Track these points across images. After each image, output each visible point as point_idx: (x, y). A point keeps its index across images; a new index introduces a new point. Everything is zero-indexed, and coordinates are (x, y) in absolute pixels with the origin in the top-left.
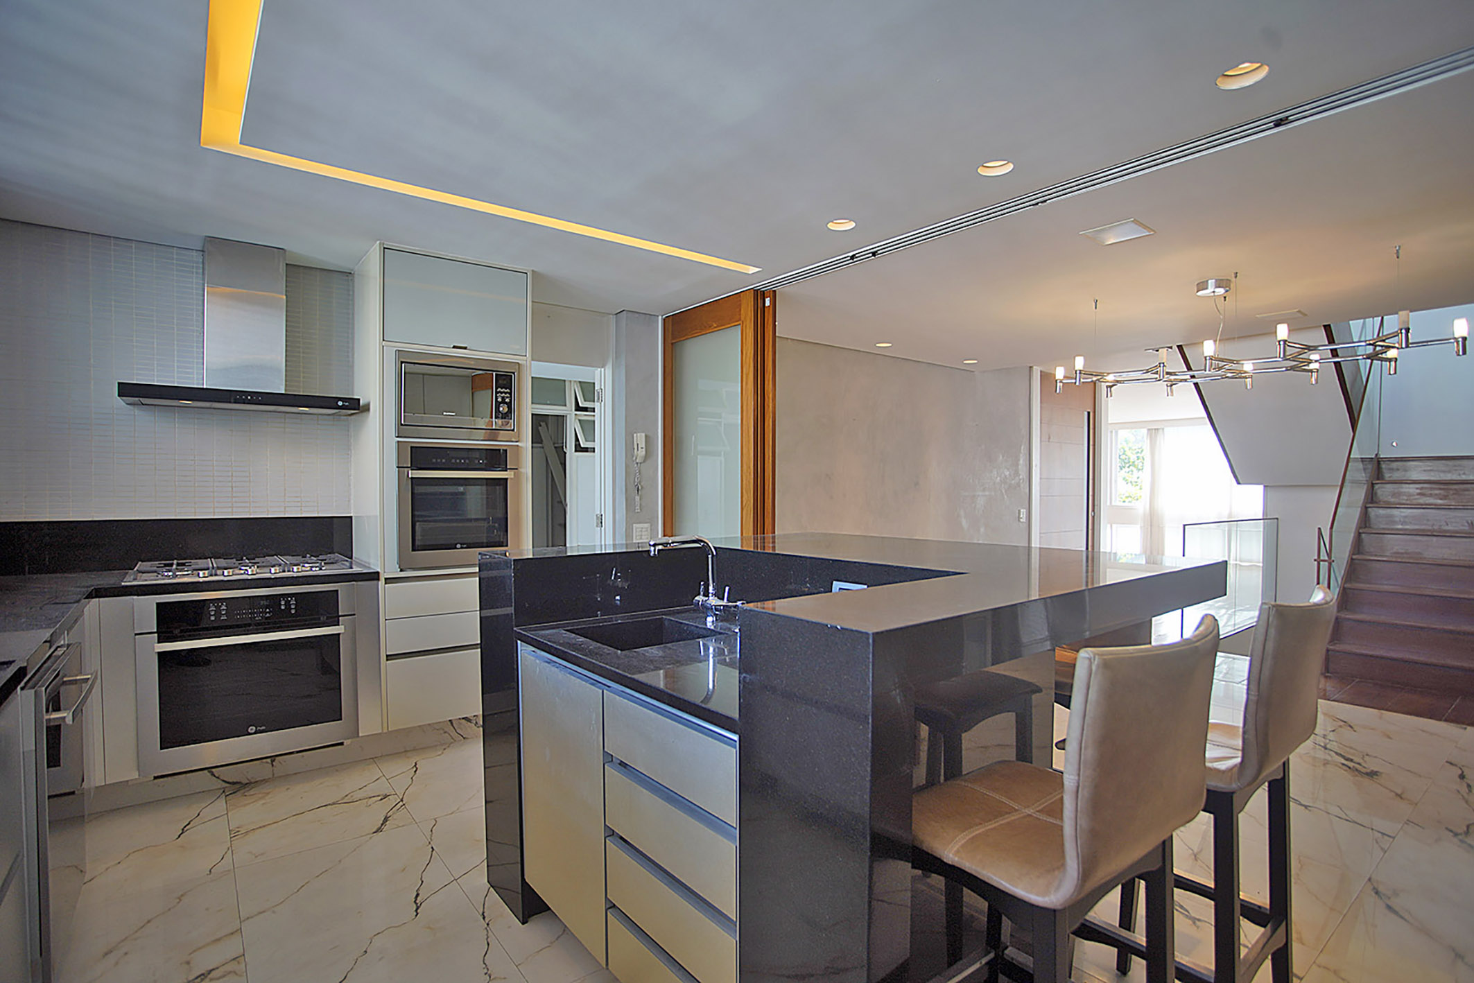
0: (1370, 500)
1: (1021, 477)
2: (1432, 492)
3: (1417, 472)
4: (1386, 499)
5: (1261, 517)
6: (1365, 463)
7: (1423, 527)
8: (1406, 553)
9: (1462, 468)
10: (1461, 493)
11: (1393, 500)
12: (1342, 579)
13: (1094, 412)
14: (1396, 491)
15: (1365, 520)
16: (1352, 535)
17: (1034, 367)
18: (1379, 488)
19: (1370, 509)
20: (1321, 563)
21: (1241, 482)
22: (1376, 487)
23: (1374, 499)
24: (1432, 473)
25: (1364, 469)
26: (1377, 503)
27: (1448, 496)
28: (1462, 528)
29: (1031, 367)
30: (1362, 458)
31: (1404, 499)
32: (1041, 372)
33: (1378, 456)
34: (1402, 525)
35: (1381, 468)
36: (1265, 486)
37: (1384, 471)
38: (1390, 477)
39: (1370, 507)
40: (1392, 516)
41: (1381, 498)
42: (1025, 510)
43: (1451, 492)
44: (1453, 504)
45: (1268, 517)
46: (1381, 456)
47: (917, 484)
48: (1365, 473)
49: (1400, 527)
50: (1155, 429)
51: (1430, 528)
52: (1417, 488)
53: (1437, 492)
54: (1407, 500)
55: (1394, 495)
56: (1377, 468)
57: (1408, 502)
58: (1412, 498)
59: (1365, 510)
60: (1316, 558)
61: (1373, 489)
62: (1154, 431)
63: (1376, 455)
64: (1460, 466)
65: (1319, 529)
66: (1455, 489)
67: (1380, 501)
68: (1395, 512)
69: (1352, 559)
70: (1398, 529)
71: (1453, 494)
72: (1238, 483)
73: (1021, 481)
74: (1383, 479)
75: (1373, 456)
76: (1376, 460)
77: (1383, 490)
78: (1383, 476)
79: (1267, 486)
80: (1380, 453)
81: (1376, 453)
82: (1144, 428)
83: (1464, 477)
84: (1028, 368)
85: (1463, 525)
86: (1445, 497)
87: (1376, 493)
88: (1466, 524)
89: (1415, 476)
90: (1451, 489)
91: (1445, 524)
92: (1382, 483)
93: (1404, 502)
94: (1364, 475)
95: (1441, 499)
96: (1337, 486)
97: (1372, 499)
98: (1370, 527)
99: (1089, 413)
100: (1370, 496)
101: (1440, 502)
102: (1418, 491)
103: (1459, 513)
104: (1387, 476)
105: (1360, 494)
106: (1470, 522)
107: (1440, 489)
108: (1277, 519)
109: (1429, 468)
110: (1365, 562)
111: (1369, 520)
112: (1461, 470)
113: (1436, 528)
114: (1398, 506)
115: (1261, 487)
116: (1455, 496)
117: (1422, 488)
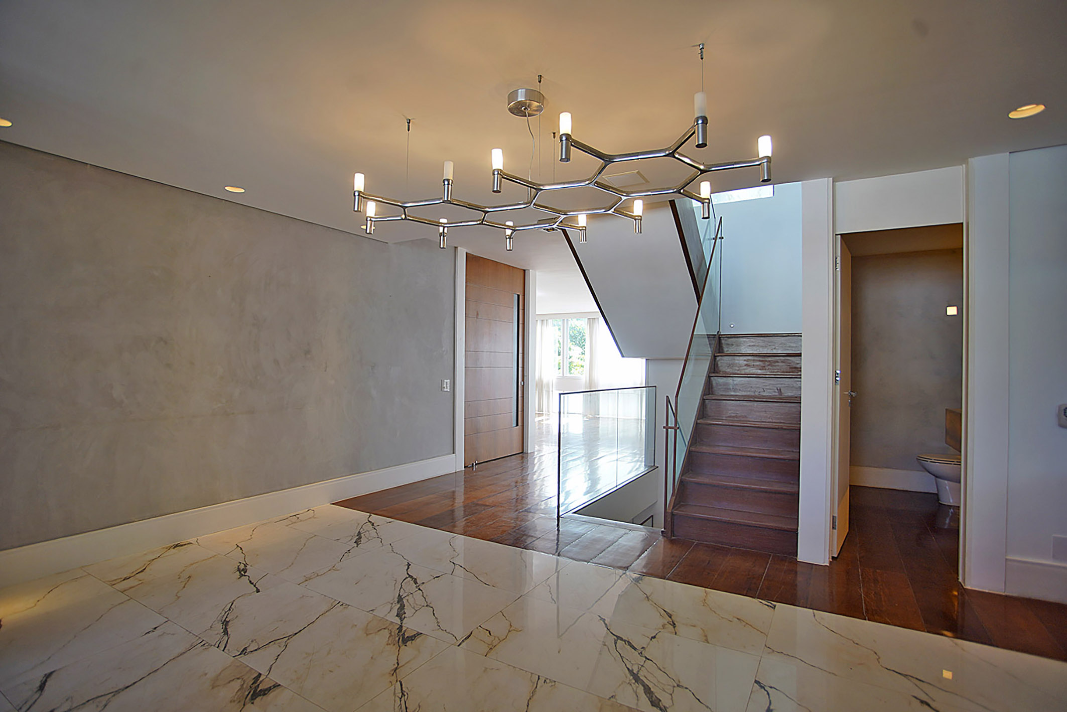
0: (712, 371)
1: (444, 349)
2: (755, 363)
3: (746, 347)
4: (724, 370)
5: (644, 386)
6: (710, 339)
7: (748, 393)
8: (736, 417)
9: (773, 344)
10: (773, 364)
11: (728, 370)
12: (688, 443)
13: (524, 295)
14: (731, 362)
15: (709, 388)
16: (698, 401)
17: (459, 248)
18: (719, 360)
19: (712, 378)
20: (669, 430)
21: (624, 355)
22: (718, 358)
23: (716, 369)
24: (755, 348)
25: (710, 344)
26: (717, 373)
27: (764, 366)
28: (774, 394)
29: (456, 248)
30: (707, 335)
31: (736, 370)
32: (466, 253)
33: (719, 333)
34: (734, 391)
35: (722, 344)
36: (646, 359)
37: (724, 346)
38: (728, 351)
39: (712, 376)
40: (727, 384)
41: (721, 368)
42: (449, 380)
43: (767, 363)
44: (768, 373)
45: (649, 385)
46: (722, 334)
47: (308, 352)
48: (711, 349)
49: (733, 393)
50: (593, 319)
51: (752, 394)
52: (745, 360)
53: (758, 363)
54: (738, 370)
55: (729, 366)
56: (718, 342)
57: (739, 372)
58: (741, 368)
59: (709, 377)
60: (665, 425)
61: (715, 361)
62: (592, 320)
63: (718, 332)
64: (772, 342)
65: (667, 397)
66: (769, 361)
67: (720, 371)
68: (730, 380)
69: (697, 423)
70: (732, 395)
71: (768, 365)
72: (623, 356)
73: (445, 353)
74: (723, 352)
75: (716, 334)
76: (718, 336)
77: (722, 361)
78: (722, 350)
79: (648, 359)
80: (721, 331)
81: (718, 330)
82: (585, 317)
83: (775, 352)
84: (454, 248)
85: (775, 392)
86: (763, 368)
87: (717, 365)
88: (776, 391)
89: (744, 350)
90: (766, 361)
91: (763, 390)
92: (721, 356)
93: (736, 372)
94: (710, 349)
95: (760, 369)
96: (683, 359)
97: (714, 369)
98: (713, 394)
99: (518, 296)
100: (713, 367)
101: (760, 372)
102: (745, 362)
103: (772, 381)
104: (726, 350)
105: (705, 366)
106: (779, 388)
107: (760, 361)
108: (655, 387)
109: (752, 344)
110: (706, 426)
111: (712, 388)
112: (773, 345)
113: (757, 394)
114: (731, 375)
115: (644, 360)
116: (770, 367)
117: (747, 360)
